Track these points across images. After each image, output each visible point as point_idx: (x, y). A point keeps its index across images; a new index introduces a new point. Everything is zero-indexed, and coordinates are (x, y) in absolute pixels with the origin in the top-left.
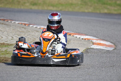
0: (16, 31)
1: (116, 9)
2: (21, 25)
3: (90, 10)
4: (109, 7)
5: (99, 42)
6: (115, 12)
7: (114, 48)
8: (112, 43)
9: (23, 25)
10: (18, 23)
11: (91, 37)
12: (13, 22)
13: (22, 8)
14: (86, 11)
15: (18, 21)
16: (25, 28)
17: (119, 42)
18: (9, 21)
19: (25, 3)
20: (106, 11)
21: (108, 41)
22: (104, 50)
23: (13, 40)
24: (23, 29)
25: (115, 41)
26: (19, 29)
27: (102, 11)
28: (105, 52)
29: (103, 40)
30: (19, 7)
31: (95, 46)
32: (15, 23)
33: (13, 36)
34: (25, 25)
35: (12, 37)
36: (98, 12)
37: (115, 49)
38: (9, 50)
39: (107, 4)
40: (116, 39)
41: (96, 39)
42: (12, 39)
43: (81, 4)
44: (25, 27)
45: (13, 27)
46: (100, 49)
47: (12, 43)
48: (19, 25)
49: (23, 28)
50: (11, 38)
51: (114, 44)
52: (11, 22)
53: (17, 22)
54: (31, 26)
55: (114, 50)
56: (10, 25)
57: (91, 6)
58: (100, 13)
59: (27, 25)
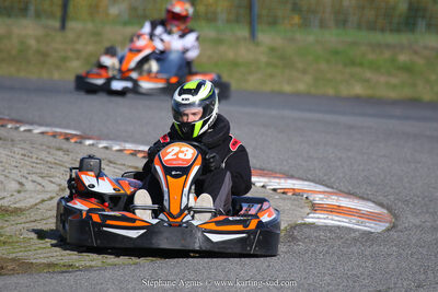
0: (34, 160)
1: (394, 81)
2: (51, 138)
3: (301, 87)
4: (368, 74)
5: (334, 200)
6: (393, 95)
7: (387, 225)
8: (381, 205)
9: (60, 141)
10: (42, 133)
11: (306, 183)
12: (22, 129)
13: (56, 76)
14: (287, 88)
15: (41, 125)
16: (67, 152)
17: (406, 202)
18: (9, 126)
19: (65, 59)
20: (358, 90)
21: (368, 200)
22: (354, 230)
23: (22, 194)
24: (61, 153)
25: (392, 198)
26: (43, 155)
27: (345, 91)
28: (355, 239)
29: (350, 194)
30: (45, 75)
31: (322, 216)
32: (30, 131)
33: (23, 180)
34: (67, 139)
35: (21, 184)
36: (331, 92)
37: (394, 227)
38: (8, 229)
39: (361, 65)
40: (397, 191)
41: (324, 192)
42: (19, 192)
43: (269, 64)
44: (65, 145)
45: (23, 145)
46: (339, 227)
47: (17, 205)
48: (46, 139)
49: (59, 149)
50: (15, 186)
51: (388, 209)
52: (17, 128)
53: (37, 130)
54: (88, 142)
55: (388, 230)
56: (12, 140)
57: (304, 72)
58: (338, 98)
59: (72, 141)
